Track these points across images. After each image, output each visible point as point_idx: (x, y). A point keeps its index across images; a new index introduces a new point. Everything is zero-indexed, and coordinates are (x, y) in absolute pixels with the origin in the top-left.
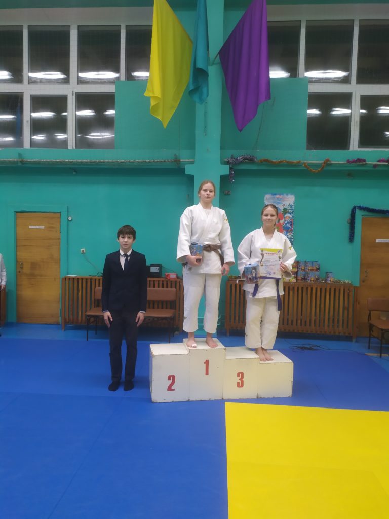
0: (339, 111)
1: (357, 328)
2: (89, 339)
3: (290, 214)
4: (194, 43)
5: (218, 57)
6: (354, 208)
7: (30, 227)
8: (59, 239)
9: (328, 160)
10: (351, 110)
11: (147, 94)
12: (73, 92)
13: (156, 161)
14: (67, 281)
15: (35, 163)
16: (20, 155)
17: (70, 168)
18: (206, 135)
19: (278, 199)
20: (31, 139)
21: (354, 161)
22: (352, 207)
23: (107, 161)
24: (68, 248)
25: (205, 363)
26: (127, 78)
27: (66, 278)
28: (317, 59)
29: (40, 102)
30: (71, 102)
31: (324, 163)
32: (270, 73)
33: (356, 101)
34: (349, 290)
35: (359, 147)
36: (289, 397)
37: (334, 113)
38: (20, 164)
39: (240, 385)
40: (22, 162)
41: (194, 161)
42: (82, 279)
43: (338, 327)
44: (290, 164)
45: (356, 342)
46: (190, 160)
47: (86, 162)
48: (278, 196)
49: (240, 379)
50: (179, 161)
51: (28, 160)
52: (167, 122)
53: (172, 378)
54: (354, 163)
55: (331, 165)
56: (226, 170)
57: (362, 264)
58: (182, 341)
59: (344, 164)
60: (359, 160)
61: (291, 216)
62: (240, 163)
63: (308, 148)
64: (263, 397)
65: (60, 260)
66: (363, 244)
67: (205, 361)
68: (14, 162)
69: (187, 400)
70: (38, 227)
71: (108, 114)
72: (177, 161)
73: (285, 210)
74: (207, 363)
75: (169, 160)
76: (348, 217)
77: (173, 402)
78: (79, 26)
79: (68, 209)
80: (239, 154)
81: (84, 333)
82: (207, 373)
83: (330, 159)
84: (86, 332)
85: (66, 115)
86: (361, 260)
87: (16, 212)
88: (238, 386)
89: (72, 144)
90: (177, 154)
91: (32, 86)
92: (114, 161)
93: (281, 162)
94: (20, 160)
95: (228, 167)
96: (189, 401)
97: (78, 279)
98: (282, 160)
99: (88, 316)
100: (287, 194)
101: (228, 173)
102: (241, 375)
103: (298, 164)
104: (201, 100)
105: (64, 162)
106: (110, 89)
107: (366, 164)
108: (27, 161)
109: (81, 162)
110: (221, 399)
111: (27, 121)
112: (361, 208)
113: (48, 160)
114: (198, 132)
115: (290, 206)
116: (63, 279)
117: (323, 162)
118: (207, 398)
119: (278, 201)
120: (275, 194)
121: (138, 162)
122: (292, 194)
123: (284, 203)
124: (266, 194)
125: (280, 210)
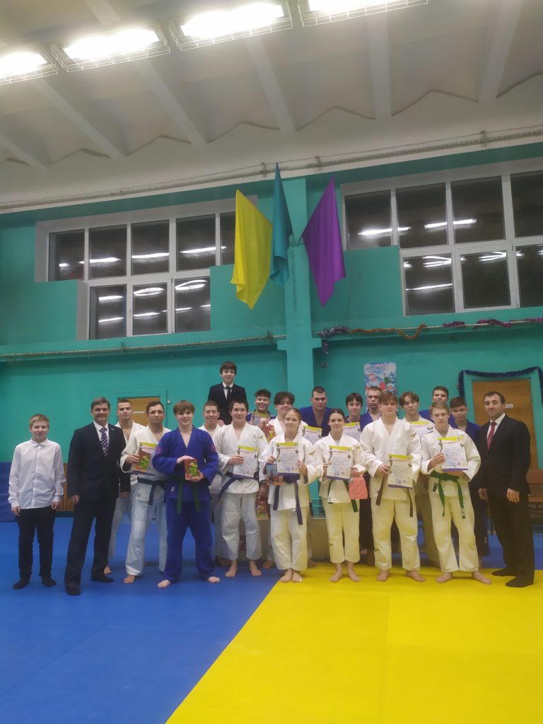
3: (393, 383)
6: (462, 373)
9: (424, 325)
10: (453, 271)
12: (172, 279)
13: (249, 339)
15: (136, 350)
16: (123, 344)
18: (296, 311)
19: (378, 368)
20: (133, 327)
21: (450, 325)
22: (460, 371)
23: (202, 343)
26: (223, 262)
30: (171, 289)
31: (419, 329)
35: (464, 308)
40: (125, 350)
41: (286, 337)
44: (384, 332)
46: (282, 336)
47: (183, 346)
48: (377, 365)
50: (272, 337)
51: (130, 348)
52: (253, 305)
54: (451, 327)
55: (428, 330)
56: (318, 343)
59: (441, 328)
60: (456, 323)
61: (394, 386)
62: (333, 334)
68: (116, 351)
70: (139, 412)
72: (270, 337)
73: (386, 379)
75: (262, 337)
78: (177, 219)
79: (167, 392)
80: (331, 326)
83: (426, 325)
85: (166, 301)
90: (269, 331)
92: (209, 342)
93: (374, 331)
94: (122, 349)
95: (320, 340)
98: (375, 329)
100: (388, 363)
101: (321, 346)
103: (392, 332)
106: (206, 273)
107: (464, 327)
109: (178, 346)
112: (468, 372)
114: (288, 308)
115: (392, 374)
119: (378, 370)
120: (375, 363)
121: (232, 341)
122: (393, 361)
123: (386, 372)
124: (365, 364)
125: (381, 379)
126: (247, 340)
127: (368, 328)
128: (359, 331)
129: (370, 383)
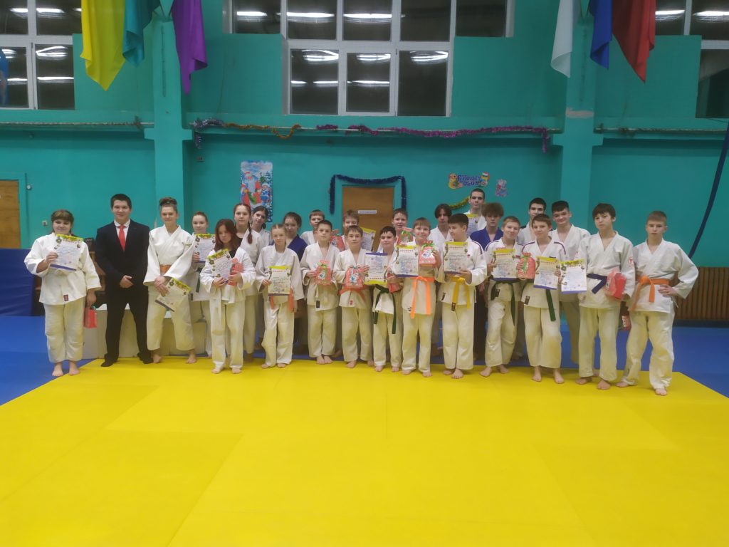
3: (268, 183)
6: (334, 177)
8: (18, 210)
9: (296, 126)
10: (338, 70)
12: (32, 44)
17: (24, 131)
18: (165, 96)
19: (255, 166)
24: (28, 220)
30: (31, 56)
33: (343, 61)
35: (347, 111)
41: (154, 125)
44: (259, 129)
46: (150, 123)
50: (139, 123)
52: (109, 85)
54: (324, 130)
55: (300, 131)
56: (188, 135)
59: (314, 130)
60: (328, 127)
62: (206, 127)
73: (262, 178)
75: (129, 123)
76: (329, 187)
79: (26, 176)
80: (204, 118)
83: (301, 124)
90: (138, 117)
95: (191, 132)
98: (249, 125)
100: (265, 162)
101: (191, 138)
103: (267, 129)
107: (337, 131)
114: (156, 93)
115: (268, 174)
117: (292, 128)
119: (254, 169)
120: (252, 162)
122: (270, 161)
123: (261, 171)
124: (242, 161)
125: (257, 178)
126: (112, 125)
127: (243, 124)
128: (232, 126)
129: (247, 181)
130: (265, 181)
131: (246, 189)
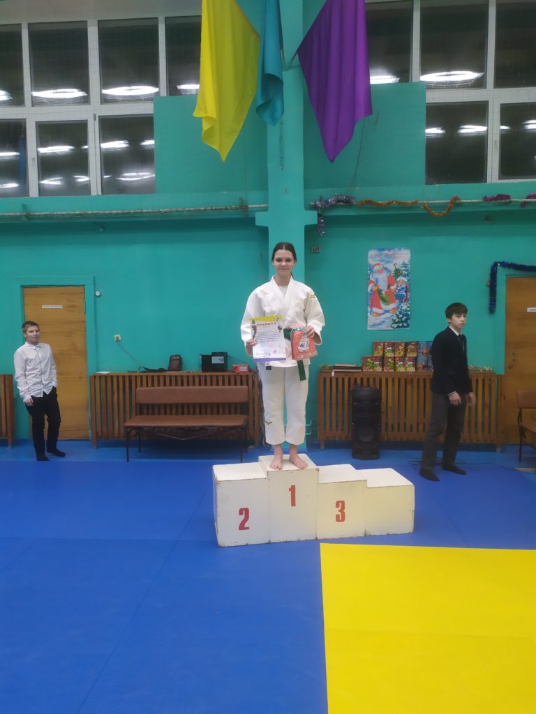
0: (470, 129)
1: (503, 433)
2: (130, 459)
3: (405, 276)
4: (261, 38)
5: (297, 57)
6: (495, 265)
7: (43, 307)
8: (85, 322)
9: (456, 198)
10: (488, 126)
11: (197, 114)
12: (95, 115)
13: (214, 208)
14: (97, 380)
15: (46, 217)
16: (24, 206)
17: (95, 223)
18: (282, 169)
19: (387, 256)
20: (39, 185)
21: (493, 199)
22: (492, 263)
23: (145, 211)
24: (96, 334)
25: (290, 490)
26: (170, 92)
27: (95, 377)
28: (437, 57)
29: (49, 132)
30: (93, 130)
31: (452, 203)
32: (371, 78)
33: (494, 113)
34: (490, 380)
35: (499, 179)
36: (410, 533)
37: (462, 131)
38: (24, 219)
39: (341, 518)
40: (28, 216)
41: (267, 207)
42: (118, 377)
43: (476, 432)
44: (402, 205)
45: (502, 451)
46: (262, 206)
47: (117, 214)
48: (387, 252)
49: (339, 511)
50: (247, 207)
51: (37, 214)
52: (227, 153)
53: (245, 512)
54: (493, 201)
55: (461, 204)
56: (312, 218)
57: (508, 344)
58: (257, 460)
59: (480, 202)
60: (500, 197)
61: (406, 280)
62: (333, 206)
63: (428, 182)
64: (372, 534)
65: (86, 351)
66: (508, 315)
67: (290, 487)
68: (16, 218)
69: (267, 541)
70: (54, 307)
71: (145, 146)
72: (243, 207)
73: (397, 271)
74: (293, 489)
75: (233, 207)
76: (487, 278)
77: (247, 545)
78: (99, 21)
79: (94, 281)
80: (330, 194)
81: (121, 451)
82: (293, 504)
83: (459, 197)
84: (126, 449)
85: (86, 149)
86: (507, 338)
87: (24, 287)
88: (338, 520)
89: (96, 189)
90: (243, 198)
91: (37, 109)
92: (155, 210)
93: (389, 203)
94: (24, 214)
95: (315, 213)
96: (269, 543)
97: (112, 376)
98: (391, 200)
99: (127, 427)
100: (400, 249)
101: (316, 222)
102: (341, 505)
103: (414, 205)
104: (274, 120)
105: (86, 214)
106: (146, 109)
107: (511, 202)
108: (34, 215)
109: (110, 214)
110: (314, 538)
111: (33, 159)
112: (504, 265)
113: (63, 213)
114: (272, 165)
115: (405, 265)
116: (91, 377)
117: (449, 201)
118: (294, 538)
119: (387, 259)
120: (383, 250)
121: (189, 211)
122: (406, 248)
123: (396, 261)
124: (371, 249)
125: (390, 272)
126: (211, 210)
127: (382, 200)
128: (370, 203)
129: (376, 276)
130: (401, 274)
131: (376, 285)
